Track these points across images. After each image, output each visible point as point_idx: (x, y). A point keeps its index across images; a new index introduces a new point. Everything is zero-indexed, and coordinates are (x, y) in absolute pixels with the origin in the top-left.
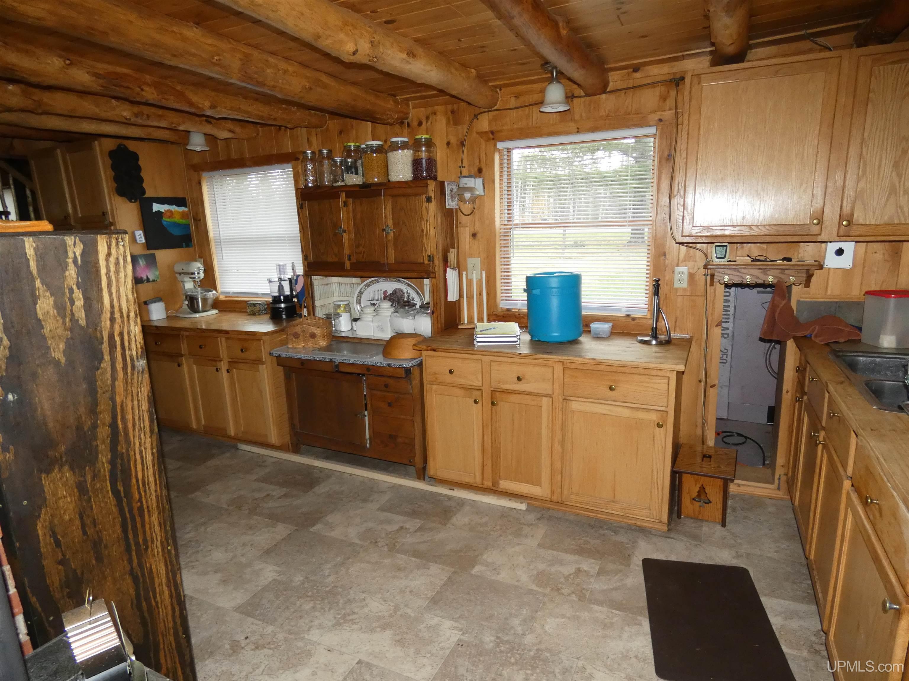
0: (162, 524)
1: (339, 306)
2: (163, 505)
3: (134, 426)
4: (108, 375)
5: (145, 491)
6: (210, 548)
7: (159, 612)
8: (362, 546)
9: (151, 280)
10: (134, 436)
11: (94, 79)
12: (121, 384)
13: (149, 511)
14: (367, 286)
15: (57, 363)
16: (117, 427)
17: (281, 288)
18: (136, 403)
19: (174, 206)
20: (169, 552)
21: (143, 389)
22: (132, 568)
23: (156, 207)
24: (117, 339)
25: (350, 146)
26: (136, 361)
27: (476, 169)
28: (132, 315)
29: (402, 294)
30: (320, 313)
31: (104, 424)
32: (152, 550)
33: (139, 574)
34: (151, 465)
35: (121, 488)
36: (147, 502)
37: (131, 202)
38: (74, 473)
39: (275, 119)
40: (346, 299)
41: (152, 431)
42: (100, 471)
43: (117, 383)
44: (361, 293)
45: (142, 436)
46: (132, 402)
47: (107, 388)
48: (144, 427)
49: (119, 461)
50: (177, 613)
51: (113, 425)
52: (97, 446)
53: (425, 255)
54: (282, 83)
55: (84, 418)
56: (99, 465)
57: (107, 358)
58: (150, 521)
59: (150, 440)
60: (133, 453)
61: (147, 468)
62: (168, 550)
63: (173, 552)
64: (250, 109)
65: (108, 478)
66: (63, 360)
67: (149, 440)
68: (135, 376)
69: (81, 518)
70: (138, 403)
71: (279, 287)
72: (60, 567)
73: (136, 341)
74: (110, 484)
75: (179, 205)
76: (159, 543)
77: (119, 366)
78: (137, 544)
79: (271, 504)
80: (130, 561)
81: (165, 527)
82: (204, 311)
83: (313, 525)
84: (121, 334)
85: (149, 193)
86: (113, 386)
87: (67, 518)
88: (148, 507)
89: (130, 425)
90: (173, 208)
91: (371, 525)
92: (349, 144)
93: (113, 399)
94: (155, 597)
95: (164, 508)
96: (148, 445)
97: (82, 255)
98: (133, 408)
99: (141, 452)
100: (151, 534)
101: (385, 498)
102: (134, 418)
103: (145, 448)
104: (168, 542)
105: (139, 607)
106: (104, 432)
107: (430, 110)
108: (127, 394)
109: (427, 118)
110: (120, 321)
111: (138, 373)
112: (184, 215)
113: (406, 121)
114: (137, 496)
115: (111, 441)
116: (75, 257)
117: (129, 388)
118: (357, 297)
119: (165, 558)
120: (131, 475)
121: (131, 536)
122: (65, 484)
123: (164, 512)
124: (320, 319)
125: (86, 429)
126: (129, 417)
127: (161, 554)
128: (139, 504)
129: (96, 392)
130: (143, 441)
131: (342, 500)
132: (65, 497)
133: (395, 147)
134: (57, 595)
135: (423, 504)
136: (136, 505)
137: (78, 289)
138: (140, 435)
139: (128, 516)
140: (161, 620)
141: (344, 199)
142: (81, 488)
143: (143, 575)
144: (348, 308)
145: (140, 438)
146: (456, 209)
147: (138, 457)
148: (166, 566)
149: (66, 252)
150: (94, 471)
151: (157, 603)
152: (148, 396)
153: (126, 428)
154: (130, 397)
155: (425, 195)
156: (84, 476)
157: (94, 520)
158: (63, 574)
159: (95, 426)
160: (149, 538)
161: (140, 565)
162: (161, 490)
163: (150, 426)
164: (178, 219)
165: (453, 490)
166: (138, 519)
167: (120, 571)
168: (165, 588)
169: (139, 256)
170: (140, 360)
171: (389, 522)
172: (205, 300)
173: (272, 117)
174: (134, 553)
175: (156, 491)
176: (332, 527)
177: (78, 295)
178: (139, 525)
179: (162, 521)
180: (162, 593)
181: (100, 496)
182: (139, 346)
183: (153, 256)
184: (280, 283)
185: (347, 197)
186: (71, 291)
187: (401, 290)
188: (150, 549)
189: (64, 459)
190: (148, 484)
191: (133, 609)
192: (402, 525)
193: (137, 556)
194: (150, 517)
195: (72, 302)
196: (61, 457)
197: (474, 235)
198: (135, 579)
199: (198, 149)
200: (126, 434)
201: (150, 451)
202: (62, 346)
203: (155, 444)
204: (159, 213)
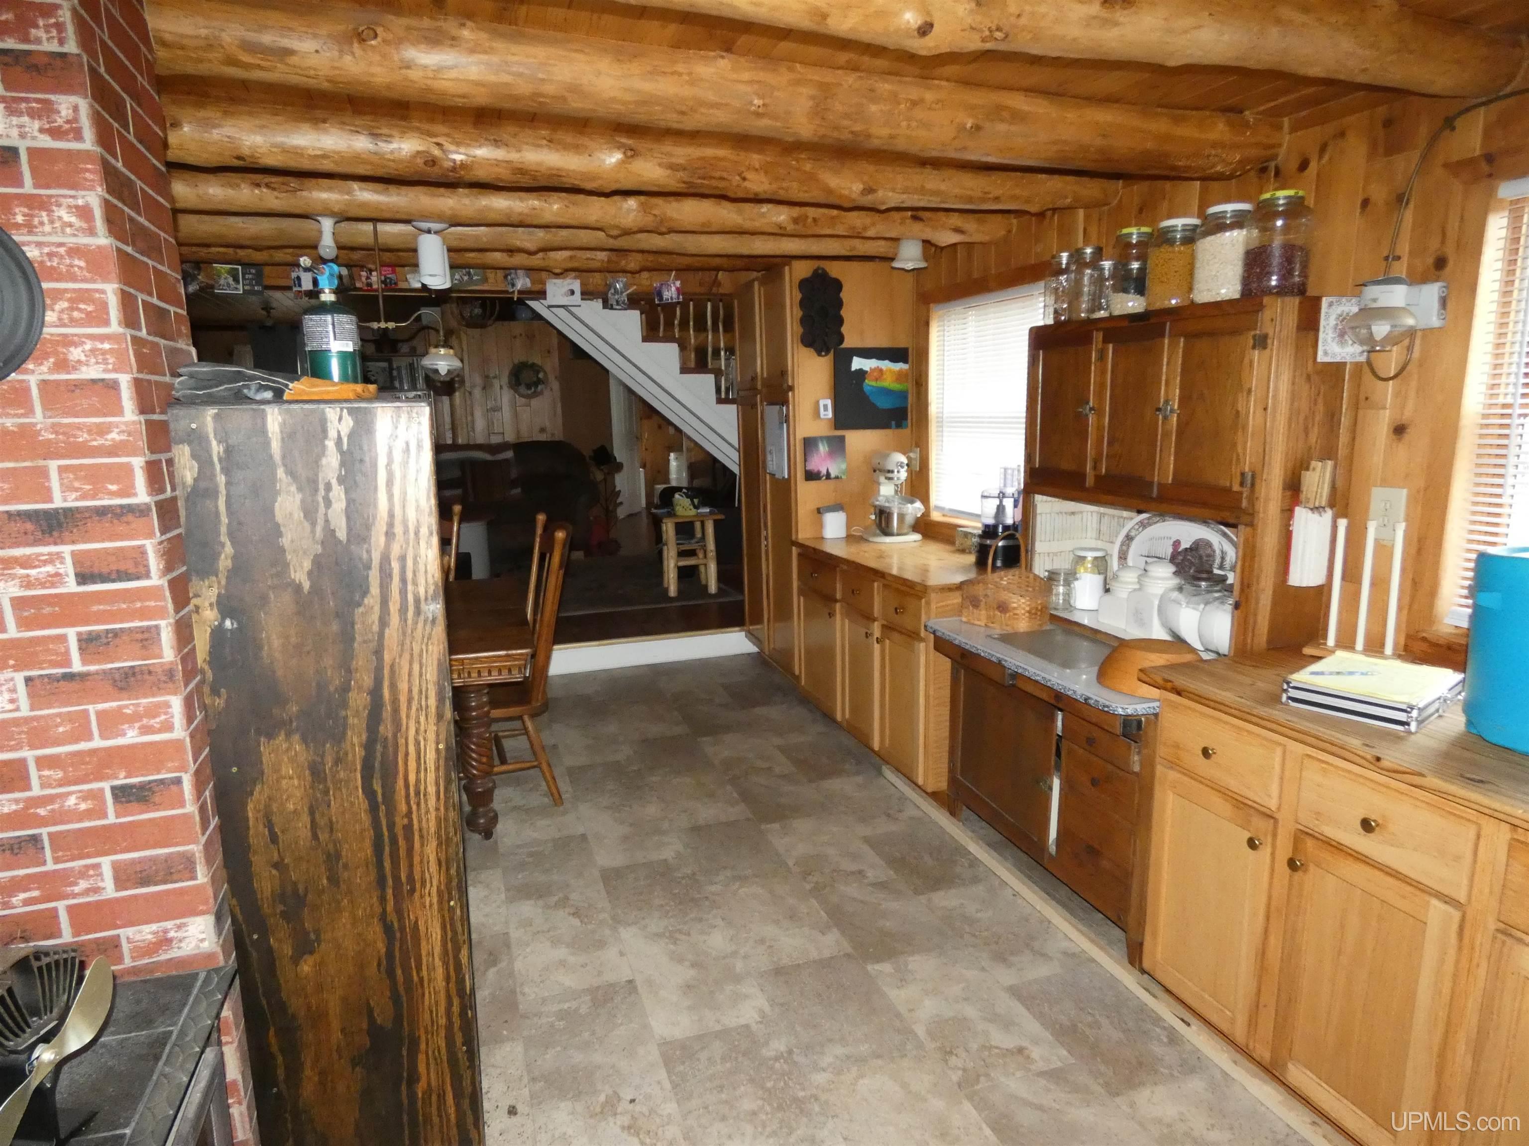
0: (444, 864)
1: (1083, 558)
2: (447, 834)
3: (410, 701)
4: (375, 617)
5: (418, 804)
6: (719, 922)
7: (423, 995)
8: (920, 1046)
9: (833, 476)
10: (408, 717)
11: (669, 172)
12: (395, 635)
13: (421, 837)
14: (1143, 525)
15: (298, 588)
16: (381, 696)
17: (1000, 509)
18: (416, 667)
19: (887, 362)
20: (451, 910)
21: (430, 647)
22: (384, 910)
23: (857, 363)
24: (395, 566)
25: (1132, 234)
26: (423, 603)
27: (1430, 261)
28: (424, 531)
29: (1209, 551)
30: (1041, 567)
31: (360, 688)
32: (422, 897)
33: (396, 925)
34: (433, 769)
35: (377, 787)
36: (420, 822)
37: (819, 355)
38: (307, 746)
39: (997, 199)
40: (1099, 544)
41: (440, 716)
42: (346, 754)
43: (387, 631)
44: (1129, 538)
45: (422, 719)
46: (411, 664)
47: (370, 636)
48: (427, 707)
49: (379, 747)
50: (456, 1009)
51: (376, 692)
52: (346, 718)
53: (1236, 471)
54: (909, 126)
55: (329, 673)
56: (346, 746)
57: (375, 590)
58: (422, 852)
59: (435, 728)
60: (403, 741)
61: (426, 770)
62: (449, 906)
63: (458, 912)
64: (943, 187)
65: (359, 767)
66: (306, 585)
67: (432, 728)
68: (420, 625)
69: (312, 812)
70: (421, 668)
71: (998, 507)
72: (274, 872)
73: (426, 572)
74: (362, 777)
75: (894, 360)
76: (434, 889)
77: (394, 607)
78: (396, 878)
79: (852, 890)
80: (383, 899)
81: (448, 869)
82: (898, 535)
83: (879, 960)
84: (403, 559)
85: (849, 342)
86: (381, 635)
87: (291, 807)
88: (420, 830)
89: (403, 699)
90: (885, 365)
91: (970, 1011)
92: (1125, 231)
93: (378, 652)
94: (419, 968)
95: (448, 840)
96: (431, 736)
97: (350, 436)
98: (410, 675)
99: (417, 743)
100: (423, 872)
101: (1039, 971)
102: (410, 691)
103: (425, 739)
104: (450, 893)
105: (391, 973)
106: (359, 700)
107: (1331, 128)
108: (402, 650)
109: (1323, 149)
110: (402, 539)
111: (425, 621)
112: (900, 377)
113: (1272, 165)
114: (403, 808)
115: (370, 714)
116: (339, 438)
117: (408, 642)
118: (1122, 545)
119: (443, 916)
120: (396, 773)
121: (387, 864)
122: (292, 760)
123: (447, 846)
124: (1036, 577)
125: (332, 689)
126: (403, 686)
127: (436, 906)
128: (406, 821)
129: (353, 639)
130: (422, 728)
131: (962, 937)
132: (291, 778)
133: (1217, 226)
134: (266, 909)
135: (1104, 1022)
136: (400, 822)
137: (340, 484)
138: (418, 718)
139: (386, 833)
140: (426, 1008)
141: (1100, 346)
142: (316, 772)
143: (402, 929)
144: (1101, 565)
145: (418, 722)
146: (1358, 366)
147: (412, 749)
148: (444, 928)
149: (324, 431)
150: (338, 752)
151: (421, 980)
152: (439, 660)
153: (395, 701)
154: (406, 656)
155: (1253, 333)
156: (322, 756)
157: (331, 821)
158: (277, 882)
159: (345, 689)
160: (417, 877)
161: (399, 911)
162: (446, 809)
163: (437, 707)
164: (888, 383)
165: (1189, 1025)
166: (402, 842)
167: (365, 910)
168: (438, 963)
169: (822, 438)
170: (430, 601)
171: (1007, 1024)
172: (902, 517)
173: (991, 196)
174: (390, 892)
175: (437, 809)
176: (902, 981)
177: (338, 494)
178: (402, 853)
179: (443, 857)
180: (431, 968)
181: (344, 791)
182: (430, 580)
183: (842, 439)
184: (1001, 502)
185: (1106, 341)
186: (328, 487)
187: (1209, 544)
188: (417, 895)
189: (294, 724)
190: (425, 795)
191: (379, 970)
192: (1025, 1043)
193: (395, 896)
194: (422, 845)
195: (328, 503)
196: (291, 721)
197: (1399, 430)
198: (388, 929)
199: (910, 266)
200: (396, 711)
201: (433, 746)
202: (307, 565)
203: (443, 736)
204: (861, 373)
